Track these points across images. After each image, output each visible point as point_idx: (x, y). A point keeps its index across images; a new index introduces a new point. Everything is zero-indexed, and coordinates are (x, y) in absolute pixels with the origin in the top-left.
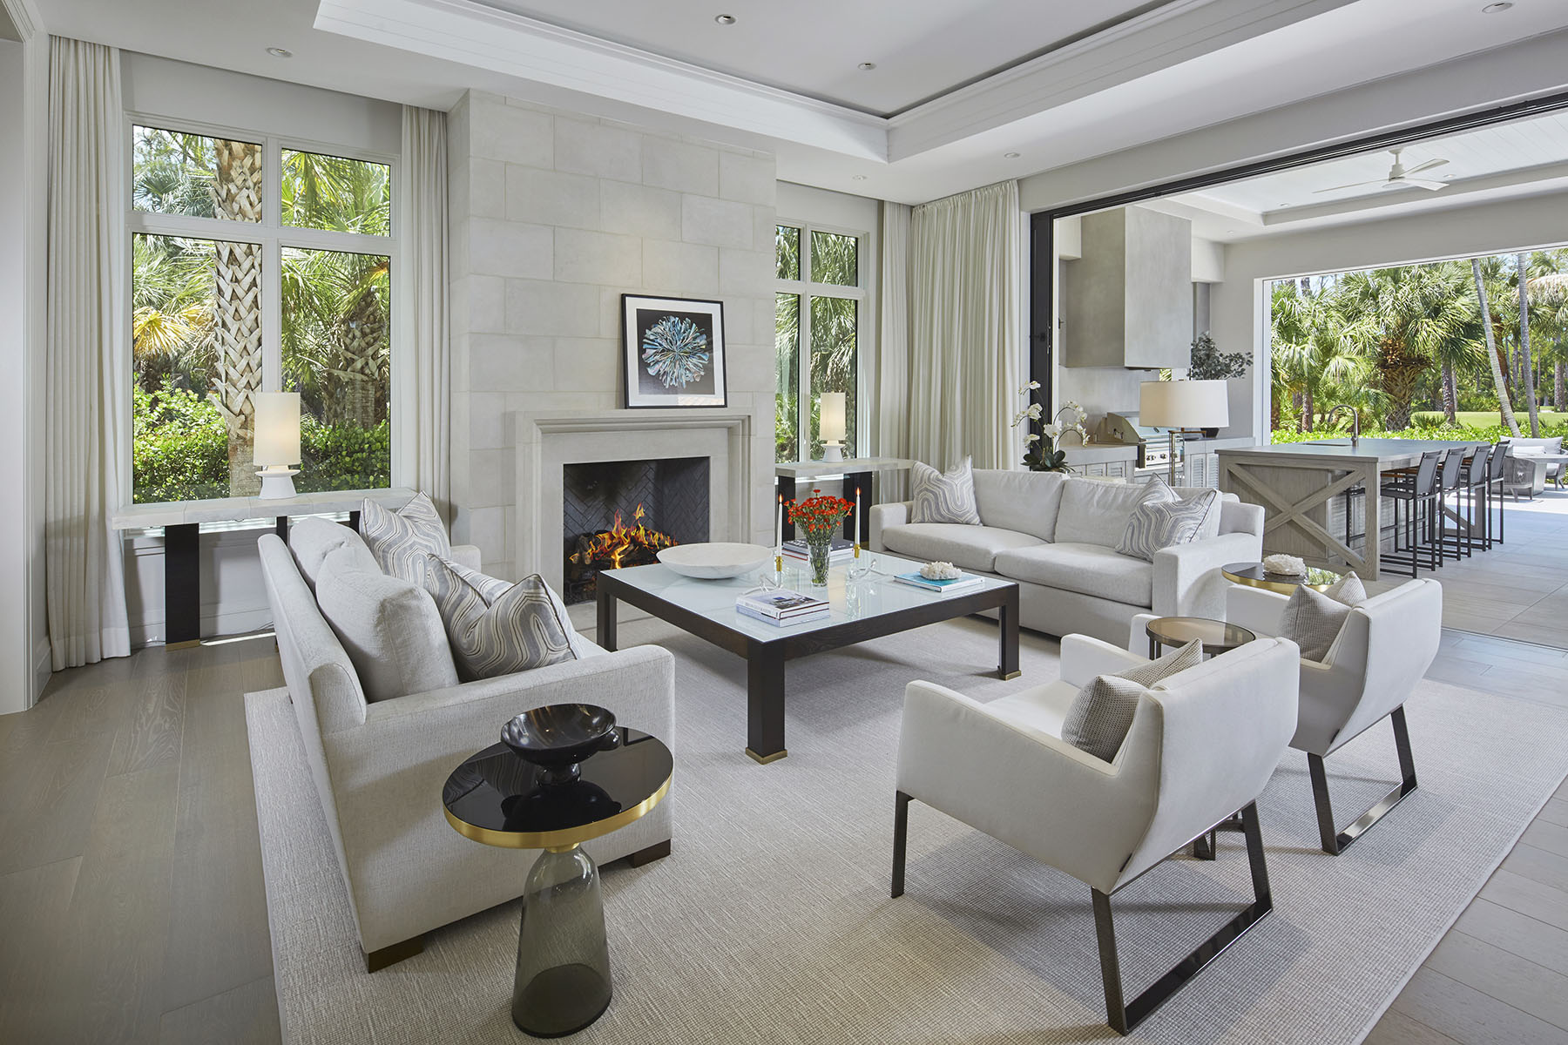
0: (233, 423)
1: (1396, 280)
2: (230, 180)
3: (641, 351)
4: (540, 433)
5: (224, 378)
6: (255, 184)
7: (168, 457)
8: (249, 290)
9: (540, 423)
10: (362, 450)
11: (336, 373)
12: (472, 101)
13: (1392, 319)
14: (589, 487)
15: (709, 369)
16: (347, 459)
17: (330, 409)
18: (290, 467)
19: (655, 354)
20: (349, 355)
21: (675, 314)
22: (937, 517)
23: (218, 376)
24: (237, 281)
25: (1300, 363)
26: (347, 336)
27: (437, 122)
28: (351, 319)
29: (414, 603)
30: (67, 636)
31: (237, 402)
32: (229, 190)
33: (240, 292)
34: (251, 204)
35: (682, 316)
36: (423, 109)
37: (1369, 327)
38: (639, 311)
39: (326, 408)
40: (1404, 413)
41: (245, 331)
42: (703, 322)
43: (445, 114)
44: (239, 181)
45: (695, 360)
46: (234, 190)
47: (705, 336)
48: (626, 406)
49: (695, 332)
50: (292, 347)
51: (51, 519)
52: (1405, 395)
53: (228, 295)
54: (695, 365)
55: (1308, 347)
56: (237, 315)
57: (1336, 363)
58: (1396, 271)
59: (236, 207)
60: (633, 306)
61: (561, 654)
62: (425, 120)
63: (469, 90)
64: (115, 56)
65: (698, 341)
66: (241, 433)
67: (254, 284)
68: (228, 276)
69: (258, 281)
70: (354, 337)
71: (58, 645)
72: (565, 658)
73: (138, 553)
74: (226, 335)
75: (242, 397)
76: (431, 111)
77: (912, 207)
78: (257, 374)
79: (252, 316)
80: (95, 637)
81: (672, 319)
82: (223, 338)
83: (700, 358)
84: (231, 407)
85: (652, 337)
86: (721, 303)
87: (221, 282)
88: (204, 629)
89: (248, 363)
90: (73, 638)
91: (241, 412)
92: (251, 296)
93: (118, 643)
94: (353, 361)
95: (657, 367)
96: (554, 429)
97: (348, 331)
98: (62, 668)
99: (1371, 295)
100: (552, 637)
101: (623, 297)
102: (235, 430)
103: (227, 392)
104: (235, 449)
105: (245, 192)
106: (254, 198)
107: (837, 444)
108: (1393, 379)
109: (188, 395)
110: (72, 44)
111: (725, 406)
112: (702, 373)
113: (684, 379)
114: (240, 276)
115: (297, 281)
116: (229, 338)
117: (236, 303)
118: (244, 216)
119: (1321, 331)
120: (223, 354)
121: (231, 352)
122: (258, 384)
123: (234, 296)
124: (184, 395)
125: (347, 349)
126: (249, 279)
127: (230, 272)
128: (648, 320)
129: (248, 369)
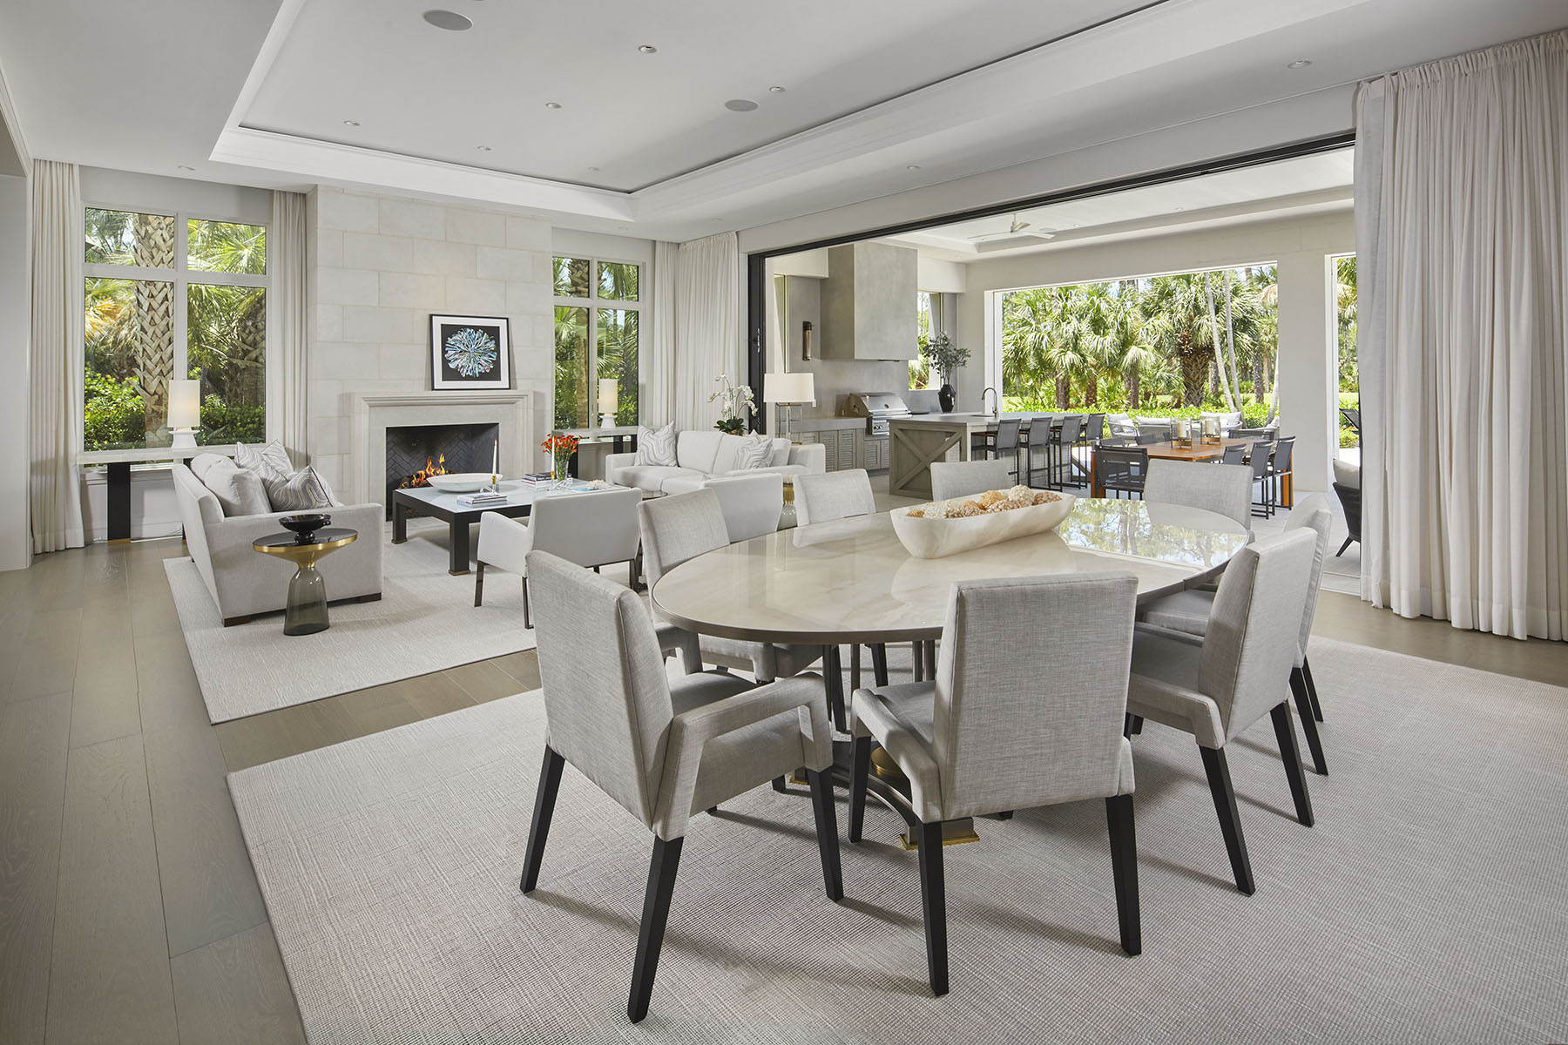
0: (149, 401)
1: (1189, 283)
2: (147, 223)
3: (444, 352)
4: (367, 407)
5: (142, 368)
6: (167, 226)
7: (95, 427)
8: (162, 303)
9: (367, 400)
10: (253, 422)
11: (235, 361)
12: (319, 192)
13: (1181, 315)
14: (413, 444)
15: (497, 363)
16: (241, 429)
17: (231, 390)
18: (193, 429)
19: (455, 354)
20: (246, 347)
21: (470, 327)
22: (649, 462)
23: (138, 367)
24: (153, 296)
25: (1102, 350)
26: (244, 332)
27: (299, 200)
28: (248, 318)
29: (248, 477)
30: (44, 532)
31: (153, 385)
32: (147, 231)
33: (155, 305)
34: (164, 240)
35: (476, 328)
36: (290, 193)
37: (1162, 321)
38: (443, 326)
39: (227, 390)
40: (1198, 394)
41: (159, 333)
42: (493, 333)
43: (304, 195)
44: (155, 224)
45: (486, 358)
46: (150, 230)
47: (494, 342)
48: (433, 389)
49: (486, 339)
50: (197, 337)
51: (34, 460)
52: (1198, 378)
53: (145, 307)
54: (486, 361)
55: (1109, 338)
56: (152, 322)
57: (1133, 352)
58: (1189, 276)
59: (152, 243)
60: (438, 323)
61: (325, 504)
62: (290, 199)
63: (316, 186)
64: (76, 170)
65: (488, 344)
66: (155, 408)
67: (166, 298)
68: (146, 293)
69: (170, 297)
70: (250, 332)
71: (38, 537)
72: (326, 506)
73: (88, 483)
74: (144, 336)
75: (156, 382)
76: (295, 194)
77: (679, 244)
78: (169, 365)
79: (164, 323)
80: (62, 534)
81: (468, 330)
82: (141, 339)
83: (490, 356)
84: (148, 389)
85: (453, 343)
86: (507, 319)
87: (140, 297)
88: (134, 534)
89: (161, 357)
90: (47, 534)
91: (155, 393)
92: (163, 307)
93: (77, 538)
94: (249, 351)
95: (456, 362)
96: (377, 404)
97: (245, 327)
98: (40, 552)
99: (1167, 294)
100: (318, 496)
101: (431, 316)
102: (151, 406)
103: (144, 378)
104: (150, 420)
105: (159, 232)
106: (166, 236)
107: (611, 416)
108: (1189, 365)
109: (106, 379)
110: (48, 164)
111: (510, 389)
112: (492, 367)
113: (477, 371)
114: (155, 293)
115: (201, 290)
116: (147, 339)
117: (151, 313)
118: (159, 250)
119: (1121, 324)
120: (141, 350)
121: (148, 348)
122: (169, 372)
123: (151, 308)
124: (103, 379)
125: (244, 342)
126: (162, 295)
127: (148, 290)
128: (449, 331)
129: (161, 361)
